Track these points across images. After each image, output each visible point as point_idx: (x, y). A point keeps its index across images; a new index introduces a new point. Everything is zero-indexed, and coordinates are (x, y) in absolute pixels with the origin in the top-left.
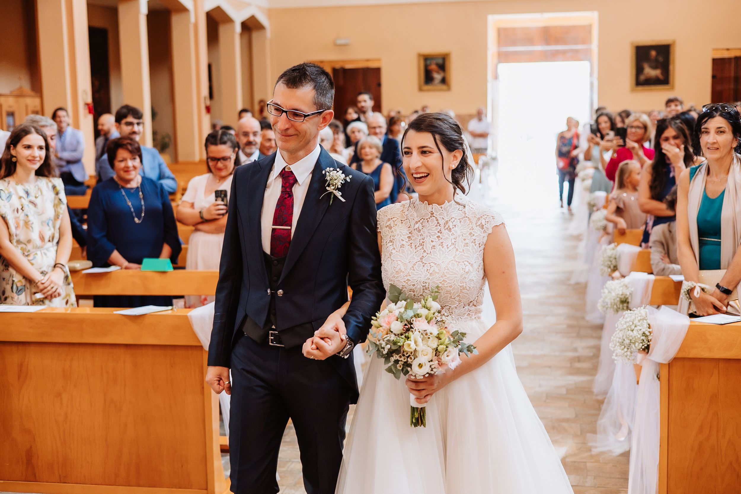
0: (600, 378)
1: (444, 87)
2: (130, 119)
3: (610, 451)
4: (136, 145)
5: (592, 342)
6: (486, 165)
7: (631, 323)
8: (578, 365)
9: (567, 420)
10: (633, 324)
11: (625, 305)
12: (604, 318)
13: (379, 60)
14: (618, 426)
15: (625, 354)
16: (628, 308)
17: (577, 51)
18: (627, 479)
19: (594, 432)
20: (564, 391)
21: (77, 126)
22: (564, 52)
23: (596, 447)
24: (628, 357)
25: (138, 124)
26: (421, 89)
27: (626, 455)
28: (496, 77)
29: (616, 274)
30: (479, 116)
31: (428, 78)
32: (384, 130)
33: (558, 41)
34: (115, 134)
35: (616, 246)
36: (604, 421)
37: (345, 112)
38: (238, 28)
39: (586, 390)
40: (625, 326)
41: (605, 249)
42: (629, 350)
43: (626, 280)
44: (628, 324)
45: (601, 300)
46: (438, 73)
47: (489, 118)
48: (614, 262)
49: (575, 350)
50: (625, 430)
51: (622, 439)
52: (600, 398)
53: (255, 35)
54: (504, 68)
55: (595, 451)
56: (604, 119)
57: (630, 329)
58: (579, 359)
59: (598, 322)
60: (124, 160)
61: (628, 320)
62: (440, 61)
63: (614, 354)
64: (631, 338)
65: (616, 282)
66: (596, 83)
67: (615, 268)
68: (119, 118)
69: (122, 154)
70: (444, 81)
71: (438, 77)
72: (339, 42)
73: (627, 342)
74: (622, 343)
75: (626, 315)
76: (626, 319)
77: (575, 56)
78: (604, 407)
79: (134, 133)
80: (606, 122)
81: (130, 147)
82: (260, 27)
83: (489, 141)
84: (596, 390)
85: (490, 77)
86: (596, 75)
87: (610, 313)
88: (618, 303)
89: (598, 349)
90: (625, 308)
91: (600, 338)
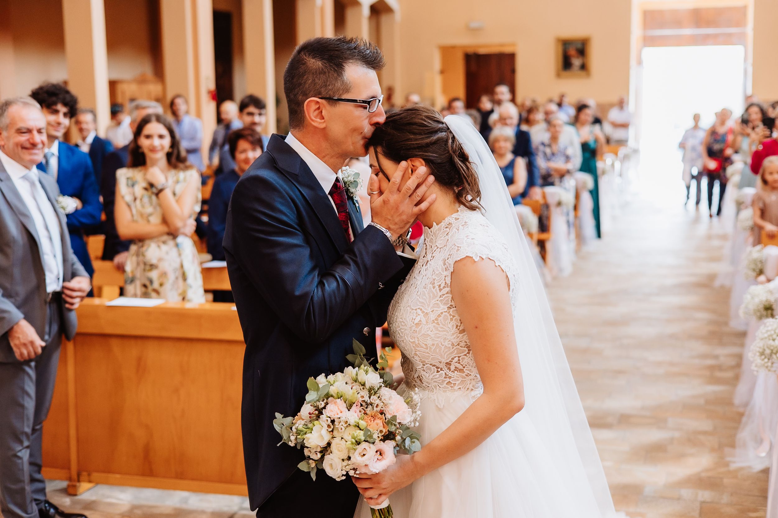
0: (742, 389)
1: (583, 73)
2: (252, 109)
3: (750, 467)
4: (257, 137)
5: (735, 350)
6: (626, 157)
7: (773, 332)
8: (719, 374)
9: (705, 433)
10: (775, 333)
11: (769, 312)
12: (747, 324)
13: (513, 45)
14: (759, 441)
15: (766, 365)
16: (772, 316)
17: (730, 35)
18: (765, 498)
19: (733, 445)
20: (702, 401)
21: (199, 115)
22: (716, 36)
23: (734, 462)
24: (769, 368)
25: (260, 114)
26: (558, 75)
27: (766, 472)
28: (640, 62)
29: (762, 278)
30: (621, 104)
31: (567, 64)
32: (515, 120)
33: (709, 23)
34: (237, 124)
35: (762, 249)
36: (744, 434)
37: (478, 100)
38: (366, 11)
39: (727, 401)
40: (766, 335)
41: (751, 252)
42: (770, 361)
43: (771, 285)
44: (769, 333)
45: (743, 306)
46: (578, 57)
47: (631, 106)
48: (759, 266)
49: (716, 357)
50: (766, 446)
51: (763, 454)
52: (741, 410)
53: (384, 19)
54: (649, 53)
55: (733, 466)
56: (755, 110)
57: (771, 338)
58: (720, 368)
59: (741, 328)
60: (244, 151)
61: (770, 328)
62: (579, 46)
63: (754, 365)
64: (772, 348)
65: (760, 287)
66: (750, 69)
67: (761, 272)
68: (242, 107)
69: (243, 145)
70: (583, 67)
71: (576, 62)
72: (474, 25)
73: (768, 352)
74: (762, 354)
75: (768, 324)
76: (768, 327)
77: (727, 40)
78: (744, 419)
79: (254, 124)
80: (756, 113)
81: (250, 138)
82: (388, 10)
83: (631, 131)
84: (737, 400)
85: (633, 62)
86: (750, 60)
87: (753, 320)
88: (762, 310)
89: (740, 357)
90: (770, 315)
91: (742, 345)
